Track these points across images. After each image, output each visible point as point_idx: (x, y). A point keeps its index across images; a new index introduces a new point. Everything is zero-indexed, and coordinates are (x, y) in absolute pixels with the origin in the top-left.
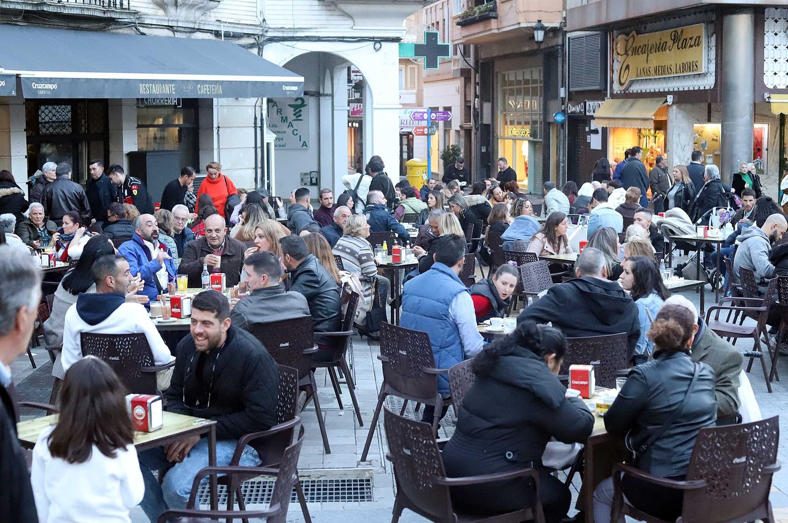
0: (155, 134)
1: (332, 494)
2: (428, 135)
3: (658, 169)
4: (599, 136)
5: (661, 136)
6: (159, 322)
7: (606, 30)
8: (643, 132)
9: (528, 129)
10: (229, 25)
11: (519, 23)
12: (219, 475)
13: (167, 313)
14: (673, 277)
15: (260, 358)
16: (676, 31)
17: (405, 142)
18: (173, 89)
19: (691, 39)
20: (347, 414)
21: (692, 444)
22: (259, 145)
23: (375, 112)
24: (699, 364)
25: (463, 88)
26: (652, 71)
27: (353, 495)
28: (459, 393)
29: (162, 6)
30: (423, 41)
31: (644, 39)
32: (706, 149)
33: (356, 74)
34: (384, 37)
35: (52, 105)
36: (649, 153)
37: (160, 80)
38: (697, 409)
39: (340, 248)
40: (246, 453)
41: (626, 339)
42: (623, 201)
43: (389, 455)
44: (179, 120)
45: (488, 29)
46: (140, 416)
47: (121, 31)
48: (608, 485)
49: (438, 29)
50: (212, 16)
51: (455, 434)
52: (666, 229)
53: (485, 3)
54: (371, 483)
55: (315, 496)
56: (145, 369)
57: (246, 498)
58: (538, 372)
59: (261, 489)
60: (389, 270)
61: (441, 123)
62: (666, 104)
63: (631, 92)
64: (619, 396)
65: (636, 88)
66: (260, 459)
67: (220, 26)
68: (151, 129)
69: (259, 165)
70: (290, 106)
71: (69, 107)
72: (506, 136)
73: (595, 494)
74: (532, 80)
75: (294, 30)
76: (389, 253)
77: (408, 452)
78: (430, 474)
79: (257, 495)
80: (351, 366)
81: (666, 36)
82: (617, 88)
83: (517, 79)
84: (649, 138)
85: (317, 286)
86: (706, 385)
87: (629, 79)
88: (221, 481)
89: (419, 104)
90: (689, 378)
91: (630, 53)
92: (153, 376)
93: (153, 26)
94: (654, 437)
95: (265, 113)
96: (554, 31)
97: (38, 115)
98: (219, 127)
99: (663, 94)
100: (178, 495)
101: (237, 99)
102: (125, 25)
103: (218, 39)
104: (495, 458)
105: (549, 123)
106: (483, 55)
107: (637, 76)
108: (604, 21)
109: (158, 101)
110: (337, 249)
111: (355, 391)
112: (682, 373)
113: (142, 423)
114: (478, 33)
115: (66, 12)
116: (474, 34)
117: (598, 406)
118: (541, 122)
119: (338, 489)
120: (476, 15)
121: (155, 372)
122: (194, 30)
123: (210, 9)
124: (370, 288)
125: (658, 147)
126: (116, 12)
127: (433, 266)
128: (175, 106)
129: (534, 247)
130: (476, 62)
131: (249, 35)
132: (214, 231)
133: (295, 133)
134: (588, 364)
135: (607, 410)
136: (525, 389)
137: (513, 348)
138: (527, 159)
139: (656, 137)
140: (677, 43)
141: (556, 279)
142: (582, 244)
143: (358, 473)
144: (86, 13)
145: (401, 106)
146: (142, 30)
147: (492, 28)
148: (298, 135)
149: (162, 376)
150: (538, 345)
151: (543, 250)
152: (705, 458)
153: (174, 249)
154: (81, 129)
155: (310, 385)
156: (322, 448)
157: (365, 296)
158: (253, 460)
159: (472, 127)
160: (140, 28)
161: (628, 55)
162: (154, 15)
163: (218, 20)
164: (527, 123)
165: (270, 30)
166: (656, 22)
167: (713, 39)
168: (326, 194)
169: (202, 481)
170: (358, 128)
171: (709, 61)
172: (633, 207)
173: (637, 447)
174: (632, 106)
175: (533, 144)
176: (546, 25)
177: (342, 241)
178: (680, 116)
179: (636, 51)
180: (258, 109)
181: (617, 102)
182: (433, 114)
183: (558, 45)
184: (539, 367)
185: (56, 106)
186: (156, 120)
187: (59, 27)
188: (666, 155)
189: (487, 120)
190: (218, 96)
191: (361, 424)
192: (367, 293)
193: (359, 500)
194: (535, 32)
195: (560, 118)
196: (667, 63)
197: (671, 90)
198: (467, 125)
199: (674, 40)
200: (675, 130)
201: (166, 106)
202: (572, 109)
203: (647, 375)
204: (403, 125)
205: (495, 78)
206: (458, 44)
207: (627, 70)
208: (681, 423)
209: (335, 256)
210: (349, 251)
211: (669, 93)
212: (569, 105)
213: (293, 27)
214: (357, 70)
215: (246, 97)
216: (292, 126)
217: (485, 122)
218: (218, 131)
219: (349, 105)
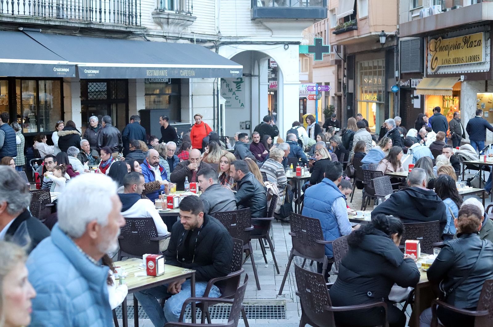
0: (154, 99)
1: (262, 314)
2: (316, 100)
3: (455, 121)
4: (419, 100)
5: (457, 100)
6: (160, 211)
7: (424, 36)
8: (446, 97)
9: (376, 96)
10: (199, 35)
11: (371, 33)
12: (197, 302)
13: (165, 206)
14: (466, 186)
15: (223, 234)
16: (466, 37)
17: (302, 103)
18: (166, 73)
19: (475, 41)
20: (270, 267)
21: (481, 288)
22: (216, 105)
23: (285, 86)
24: (484, 240)
25: (337, 71)
26: (452, 61)
27: (274, 315)
28: (338, 256)
29: (160, 24)
30: (313, 44)
31: (447, 42)
32: (484, 108)
33: (272, 63)
34: (290, 42)
35: (96, 82)
36: (449, 110)
37: (159, 68)
38: (483, 268)
39: (265, 167)
40: (213, 289)
41: (439, 224)
42: (434, 140)
43: (298, 292)
44: (169, 91)
45: (352, 36)
46: (151, 267)
47: (136, 39)
48: (429, 313)
49: (321, 36)
50: (189, 30)
51: (337, 281)
52: (460, 157)
53: (350, 21)
54: (284, 308)
55: (252, 315)
56: (152, 239)
57: (211, 315)
58: (387, 244)
59: (220, 310)
60: (294, 181)
61: (323, 93)
62: (460, 81)
63: (439, 73)
64: (436, 259)
65: (441, 71)
66: (221, 293)
67: (193, 35)
68: (152, 96)
69: (216, 117)
70: (234, 82)
71: (106, 84)
72: (363, 100)
73: (420, 317)
74: (378, 66)
75: (237, 37)
76: (294, 171)
77: (309, 291)
78: (322, 304)
79: (217, 314)
80: (272, 238)
81: (460, 39)
82: (430, 71)
83: (369, 65)
84: (450, 101)
85: (253, 190)
86: (489, 253)
87: (437, 66)
88: (198, 305)
89: (310, 81)
90: (479, 249)
91: (438, 50)
92: (157, 243)
93: (155, 36)
94: (457, 284)
95: (219, 87)
96: (392, 37)
97: (87, 88)
98: (192, 95)
99: (458, 75)
100: (173, 314)
101: (203, 78)
102: (138, 35)
103: (192, 44)
104: (361, 295)
105: (389, 92)
106: (349, 51)
107: (442, 64)
108: (422, 30)
109: (157, 80)
110: (263, 168)
111: (275, 253)
112: (475, 246)
113: (153, 271)
114: (346, 39)
115: (104, 28)
116: (344, 39)
117: (423, 265)
118: (384, 92)
119: (265, 311)
120: (345, 28)
121: (158, 241)
122: (178, 38)
123: (187, 26)
124: (282, 191)
125: (455, 107)
126: (133, 28)
127: (323, 180)
128: (167, 83)
129: (381, 168)
130: (345, 55)
131: (210, 41)
132: (195, 160)
133: (237, 98)
134: (415, 239)
135: (428, 267)
136: (380, 255)
137: (372, 230)
138: (375, 114)
139: (453, 101)
140: (466, 44)
141: (394, 187)
142: (410, 166)
143: (277, 302)
144: (116, 28)
145: (300, 83)
146: (148, 38)
147: (354, 35)
148: (239, 100)
149: (162, 243)
150: (387, 229)
151: (387, 169)
152: (488, 297)
153: (168, 167)
154: (112, 96)
155: (249, 250)
156: (255, 286)
157: (281, 196)
158: (216, 294)
159: (342, 95)
160: (147, 37)
161: (437, 51)
162: (155, 30)
163: (192, 32)
164: (375, 92)
165: (223, 38)
166: (454, 31)
167: (489, 41)
168: (255, 135)
169: (187, 306)
170: (273, 95)
171: (486, 55)
172: (440, 143)
173: (447, 289)
174: (439, 82)
175: (379, 105)
176: (387, 33)
177: (267, 163)
178: (469, 88)
179: (441, 49)
180: (215, 84)
181: (430, 80)
182: (320, 87)
183: (394, 46)
184: (388, 242)
185: (98, 83)
186: (155, 91)
187: (100, 37)
188: (460, 111)
189: (351, 90)
190: (192, 77)
191: (278, 273)
192: (281, 194)
193: (278, 318)
194: (381, 38)
195: (395, 89)
196: (460, 56)
197: (463, 72)
198: (339, 94)
199: (465, 42)
200: (465, 96)
201: (161, 82)
202: (403, 84)
203: (454, 248)
204: (301, 94)
205: (356, 65)
206: (334, 45)
207: (436, 60)
208: (473, 276)
209: (262, 172)
210: (270, 169)
211: (462, 74)
212: (401, 81)
213: (236, 36)
214: (274, 61)
215: (209, 77)
216: (235, 94)
217: (350, 92)
218: (192, 97)
219: (269, 82)
